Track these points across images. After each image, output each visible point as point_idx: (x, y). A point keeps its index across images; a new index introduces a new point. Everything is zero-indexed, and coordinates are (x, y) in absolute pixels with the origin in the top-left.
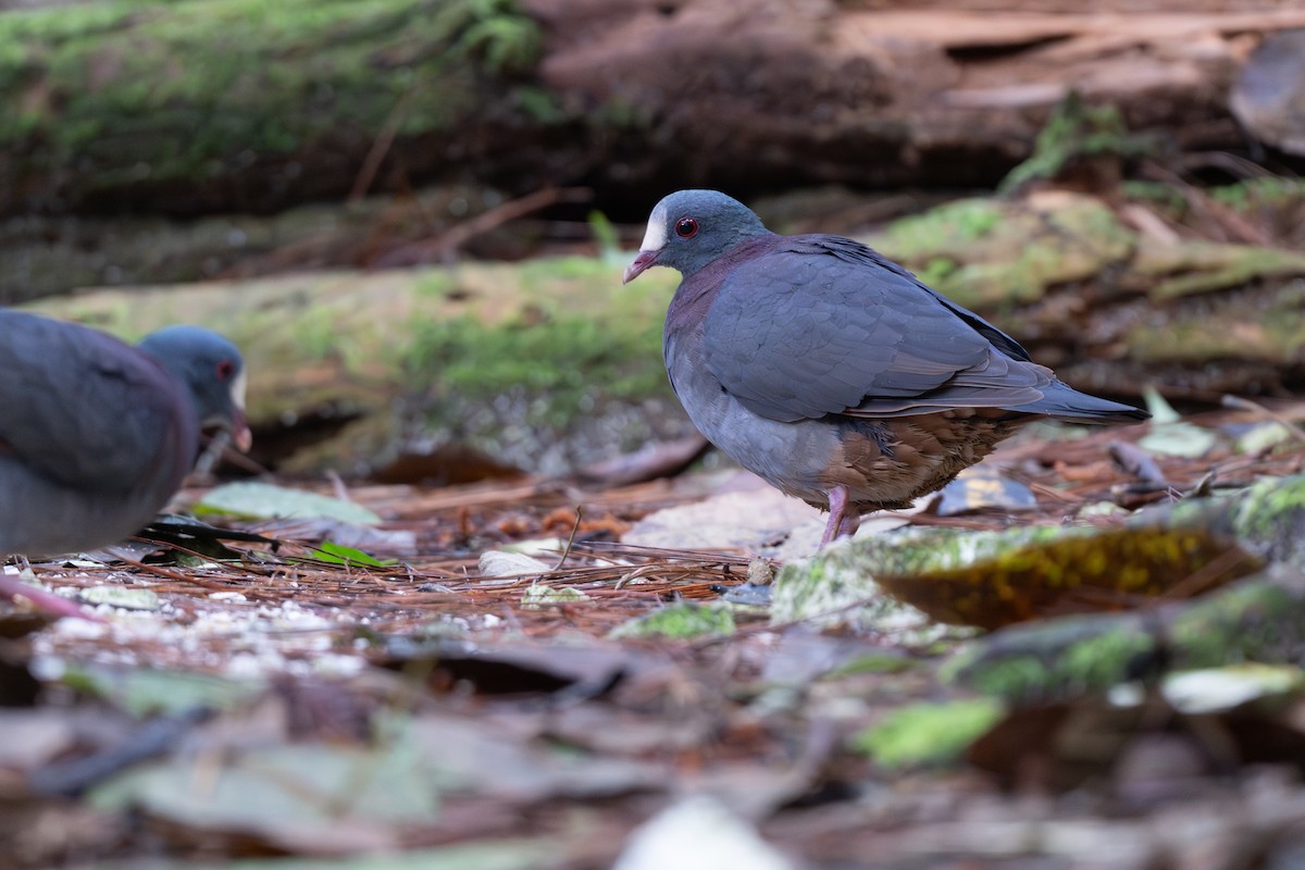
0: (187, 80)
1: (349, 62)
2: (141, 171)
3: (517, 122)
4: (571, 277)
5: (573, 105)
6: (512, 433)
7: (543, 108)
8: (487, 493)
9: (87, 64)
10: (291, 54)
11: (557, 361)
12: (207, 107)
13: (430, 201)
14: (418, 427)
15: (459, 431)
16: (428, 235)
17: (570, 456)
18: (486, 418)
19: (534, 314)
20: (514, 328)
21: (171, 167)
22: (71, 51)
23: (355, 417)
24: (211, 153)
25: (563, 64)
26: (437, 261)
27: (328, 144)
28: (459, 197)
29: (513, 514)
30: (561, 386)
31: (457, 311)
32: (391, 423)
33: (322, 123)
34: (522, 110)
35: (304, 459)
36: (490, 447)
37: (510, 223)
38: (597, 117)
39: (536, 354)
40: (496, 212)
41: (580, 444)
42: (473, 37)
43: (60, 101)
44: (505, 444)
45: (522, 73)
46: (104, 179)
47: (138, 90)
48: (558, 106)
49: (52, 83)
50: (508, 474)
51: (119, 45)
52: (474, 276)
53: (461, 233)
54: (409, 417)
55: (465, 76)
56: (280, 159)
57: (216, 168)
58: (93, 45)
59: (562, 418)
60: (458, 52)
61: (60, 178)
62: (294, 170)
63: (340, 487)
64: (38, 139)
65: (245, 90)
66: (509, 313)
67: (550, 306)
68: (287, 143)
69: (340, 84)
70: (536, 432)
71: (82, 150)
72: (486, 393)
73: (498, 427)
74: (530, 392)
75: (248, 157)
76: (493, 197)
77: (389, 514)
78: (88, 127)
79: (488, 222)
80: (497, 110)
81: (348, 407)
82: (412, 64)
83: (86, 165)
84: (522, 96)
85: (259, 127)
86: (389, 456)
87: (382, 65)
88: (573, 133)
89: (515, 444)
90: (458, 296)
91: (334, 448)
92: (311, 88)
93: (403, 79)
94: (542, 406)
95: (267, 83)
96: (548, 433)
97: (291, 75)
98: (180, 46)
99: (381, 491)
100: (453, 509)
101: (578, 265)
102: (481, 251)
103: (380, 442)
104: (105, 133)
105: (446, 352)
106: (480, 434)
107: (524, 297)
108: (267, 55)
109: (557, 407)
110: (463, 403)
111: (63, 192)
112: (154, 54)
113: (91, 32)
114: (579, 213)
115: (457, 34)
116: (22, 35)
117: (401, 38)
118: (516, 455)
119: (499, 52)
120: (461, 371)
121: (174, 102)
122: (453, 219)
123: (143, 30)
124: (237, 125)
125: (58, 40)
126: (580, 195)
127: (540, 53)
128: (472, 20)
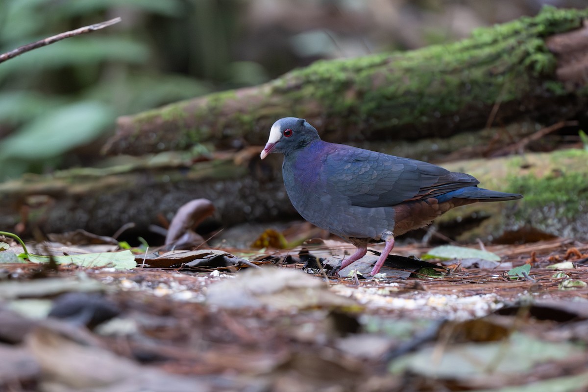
0: (412, 84)
1: (477, 74)
2: (395, 121)
3: (546, 95)
4: (572, 157)
5: (570, 87)
6: (550, 222)
7: (557, 89)
8: (542, 246)
9: (370, 79)
10: (455, 71)
11: (567, 192)
12: (420, 94)
13: (513, 129)
14: (512, 220)
15: (529, 221)
16: (513, 143)
17: (574, 230)
18: (540, 215)
19: (557, 172)
20: (549, 179)
21: (407, 119)
22: (364, 74)
23: (486, 218)
24: (422, 114)
25: (564, 71)
26: (517, 153)
27: (471, 107)
28: (525, 128)
29: (553, 253)
30: (569, 201)
31: (526, 173)
32: (501, 219)
33: (468, 99)
34: (548, 90)
35: (466, 236)
36: (542, 228)
37: (546, 136)
38: (580, 92)
39: (559, 189)
40: (540, 132)
41: (578, 225)
42: (528, 61)
43: (360, 95)
44: (547, 226)
45: (549, 75)
46: (379, 126)
47: (392, 89)
48: (563, 88)
49: (356, 87)
50: (549, 238)
51: (383, 70)
52: (532, 158)
53: (526, 141)
54: (508, 217)
55: (526, 77)
56: (452, 115)
57: (425, 119)
58: (372, 72)
59: (570, 215)
60: (522, 68)
61: (361, 126)
62: (457, 119)
63: (482, 245)
64: (352, 111)
65: (436, 87)
66: (547, 173)
67: (564, 169)
68: (454, 108)
69: (474, 83)
70: (560, 220)
71: (370, 114)
72: (539, 206)
73: (545, 219)
74: (557, 205)
75: (438, 114)
76: (538, 126)
77: (502, 256)
78: (372, 105)
79: (536, 137)
80: (538, 91)
81: (483, 214)
82: (503, 74)
83: (372, 121)
84: (548, 85)
85: (442, 101)
86: (501, 233)
87: (491, 74)
88: (570, 98)
89: (552, 225)
90: (526, 167)
91: (478, 230)
92: (462, 85)
93: (500, 79)
94: (562, 210)
95: (444, 83)
96: (565, 221)
97: (454, 80)
98: (408, 70)
99: (499, 247)
100: (529, 253)
101: (575, 152)
102: (533, 148)
103: (497, 227)
104: (379, 107)
105: (522, 190)
106: (537, 222)
107: (553, 166)
108: (444, 72)
109: (568, 210)
110: (530, 211)
111: (362, 132)
112: (398, 74)
113: (372, 66)
114: (574, 132)
115: (521, 61)
116: (344, 69)
117: (498, 63)
118: (552, 230)
119: (538, 67)
120: (528, 197)
121: (407, 93)
122: (522, 136)
123: (393, 65)
124: (433, 102)
125: (358, 70)
126: (574, 123)
127: (555, 67)
128: (527, 54)
